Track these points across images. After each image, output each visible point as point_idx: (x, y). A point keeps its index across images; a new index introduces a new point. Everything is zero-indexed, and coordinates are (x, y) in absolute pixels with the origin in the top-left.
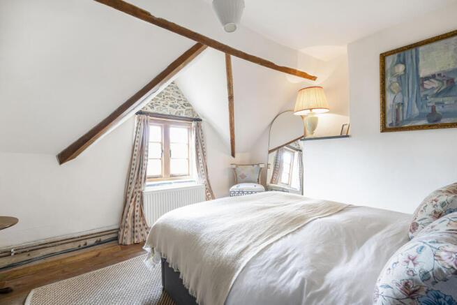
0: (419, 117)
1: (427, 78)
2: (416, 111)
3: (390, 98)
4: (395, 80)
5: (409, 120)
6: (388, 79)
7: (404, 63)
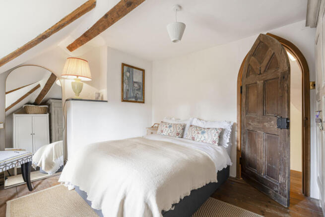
0: (133, 98)
1: (135, 82)
2: (132, 95)
3: (125, 85)
4: (126, 78)
5: (130, 98)
6: (124, 76)
7: (129, 72)
